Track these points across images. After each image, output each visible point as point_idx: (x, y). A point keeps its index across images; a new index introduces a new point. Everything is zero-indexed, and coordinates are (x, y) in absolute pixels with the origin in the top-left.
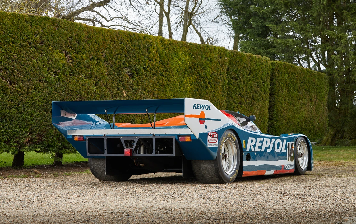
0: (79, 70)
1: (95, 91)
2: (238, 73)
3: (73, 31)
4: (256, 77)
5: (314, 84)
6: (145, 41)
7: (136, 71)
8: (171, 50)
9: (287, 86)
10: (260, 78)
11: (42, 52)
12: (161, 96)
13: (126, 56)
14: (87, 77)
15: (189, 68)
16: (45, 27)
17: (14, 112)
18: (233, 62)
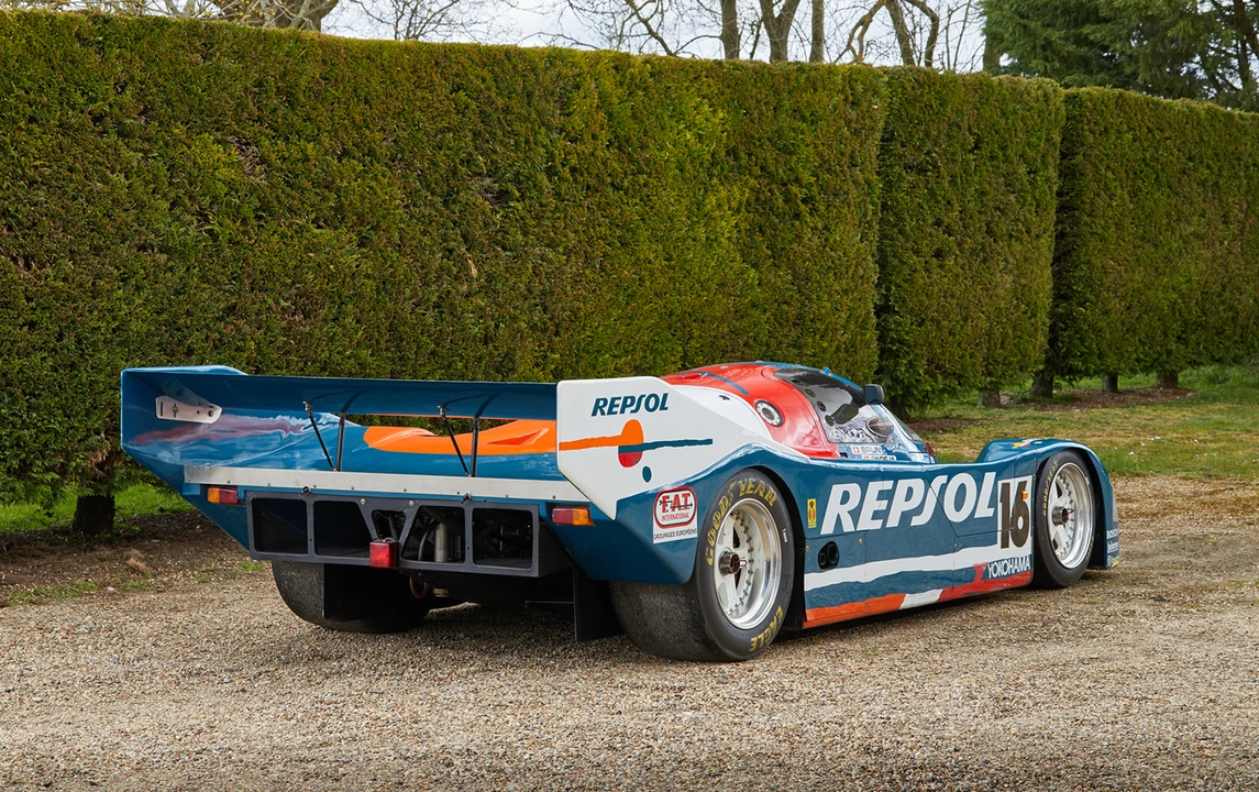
0: (293, 198)
1: (357, 267)
2: (928, 146)
3: (266, 62)
4: (1000, 156)
5: (1239, 159)
6: (553, 72)
7: (517, 181)
8: (657, 96)
9: (1128, 175)
10: (1015, 159)
11: (146, 146)
12: (616, 261)
13: (476, 135)
14: (325, 222)
15: (728, 153)
16: (156, 56)
17: (41, 365)
18: (911, 111)
